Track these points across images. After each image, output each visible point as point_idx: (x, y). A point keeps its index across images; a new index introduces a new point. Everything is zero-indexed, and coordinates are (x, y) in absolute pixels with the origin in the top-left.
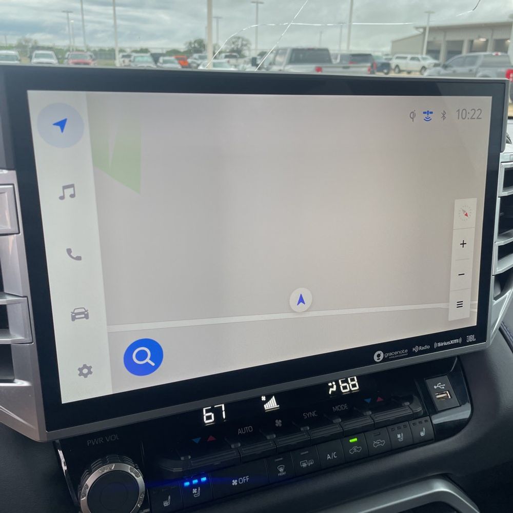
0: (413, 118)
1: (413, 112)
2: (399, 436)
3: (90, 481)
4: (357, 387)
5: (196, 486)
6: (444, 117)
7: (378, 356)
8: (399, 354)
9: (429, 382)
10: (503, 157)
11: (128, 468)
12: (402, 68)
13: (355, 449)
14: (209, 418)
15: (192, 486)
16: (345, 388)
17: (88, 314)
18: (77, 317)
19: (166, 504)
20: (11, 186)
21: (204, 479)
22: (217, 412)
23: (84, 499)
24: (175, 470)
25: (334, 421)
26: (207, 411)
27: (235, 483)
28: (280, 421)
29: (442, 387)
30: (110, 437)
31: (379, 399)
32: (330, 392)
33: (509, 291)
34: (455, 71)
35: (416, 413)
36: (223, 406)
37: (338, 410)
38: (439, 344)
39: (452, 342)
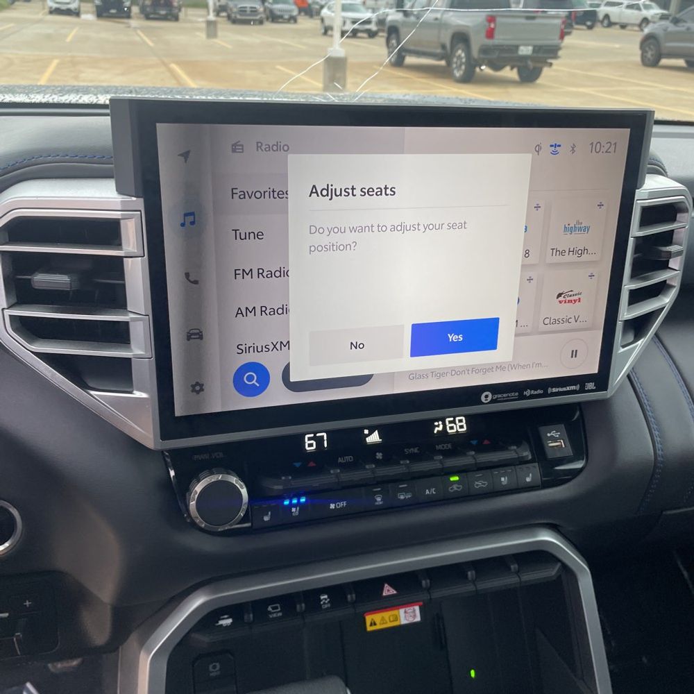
0: (538, 152)
1: (539, 145)
2: (503, 479)
3: (199, 488)
4: (465, 429)
5: (295, 506)
6: (573, 150)
7: (486, 397)
8: (508, 397)
9: (542, 429)
10: (639, 193)
11: (234, 480)
12: (613, 19)
13: (455, 487)
14: (310, 445)
15: (291, 505)
16: (452, 428)
17: (202, 335)
18: (192, 337)
19: (266, 519)
20: (139, 213)
21: (303, 500)
22: (319, 441)
23: (193, 504)
24: (276, 487)
25: (435, 458)
26: (309, 439)
27: (332, 506)
28: (381, 454)
29: (557, 435)
30: (216, 454)
31: (486, 442)
32: (435, 432)
33: (642, 340)
34: (688, 29)
35: (522, 457)
36: (325, 435)
37: (442, 448)
38: (554, 389)
39: (568, 388)
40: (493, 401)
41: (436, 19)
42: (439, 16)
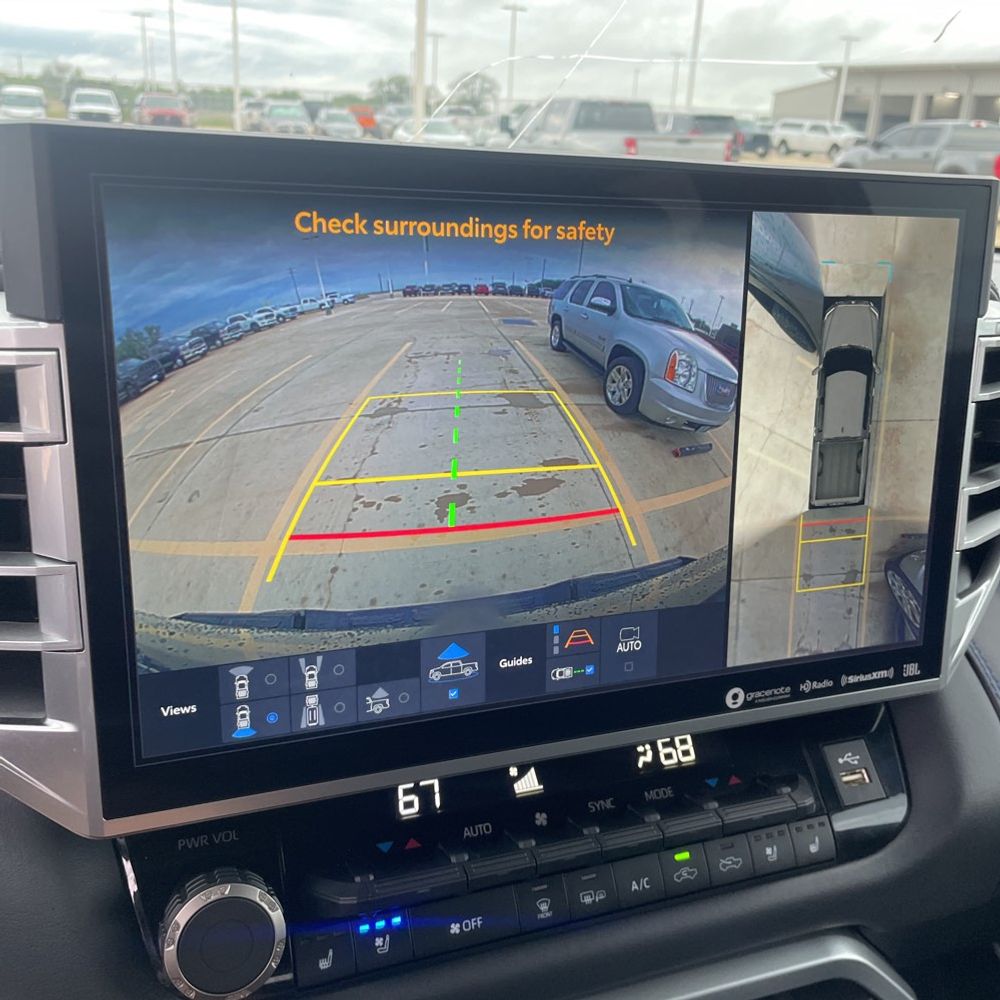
2: (769, 851)
3: (183, 916)
4: (692, 757)
5: (382, 933)
7: (734, 698)
8: (773, 695)
9: (829, 750)
10: (984, 325)
11: (256, 894)
12: (792, 145)
13: (684, 873)
14: (409, 805)
15: (374, 933)
16: (669, 756)
19: (324, 964)
20: (54, 353)
21: (397, 920)
22: (425, 794)
23: (170, 950)
24: (344, 901)
25: (646, 819)
26: (407, 792)
27: (455, 929)
28: (544, 815)
29: (854, 760)
30: (222, 835)
31: (734, 780)
32: (640, 765)
33: (987, 582)
34: (894, 156)
35: (805, 808)
36: (436, 783)
37: (655, 797)
38: (850, 678)
39: (876, 675)
40: (747, 705)
41: (555, 143)
42: (558, 138)
